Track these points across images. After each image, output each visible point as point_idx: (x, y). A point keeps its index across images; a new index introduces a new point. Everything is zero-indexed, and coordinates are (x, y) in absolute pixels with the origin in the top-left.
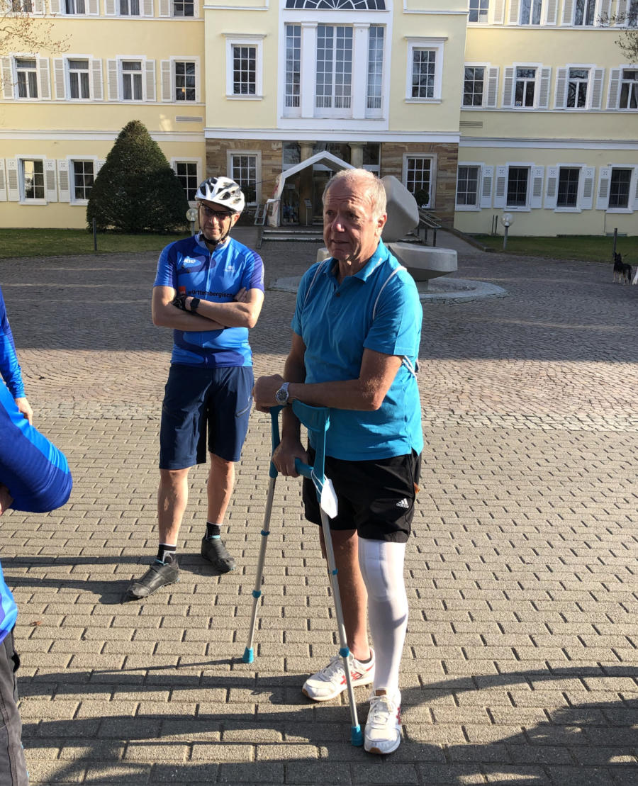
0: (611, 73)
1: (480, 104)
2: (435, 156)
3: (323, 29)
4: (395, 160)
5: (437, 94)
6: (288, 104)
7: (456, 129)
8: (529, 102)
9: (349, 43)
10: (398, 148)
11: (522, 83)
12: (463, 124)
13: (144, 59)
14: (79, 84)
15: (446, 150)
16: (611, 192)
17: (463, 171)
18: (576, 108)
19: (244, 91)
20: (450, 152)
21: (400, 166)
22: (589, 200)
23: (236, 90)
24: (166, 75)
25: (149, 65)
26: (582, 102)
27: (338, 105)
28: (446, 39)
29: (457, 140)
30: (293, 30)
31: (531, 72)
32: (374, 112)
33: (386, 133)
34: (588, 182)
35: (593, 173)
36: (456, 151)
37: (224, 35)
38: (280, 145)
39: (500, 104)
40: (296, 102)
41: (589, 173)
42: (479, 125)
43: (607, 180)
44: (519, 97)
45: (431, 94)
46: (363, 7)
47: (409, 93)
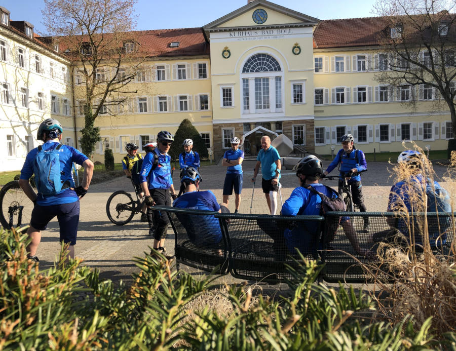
0: (375, 88)
1: (322, 103)
2: (305, 125)
3: (257, 79)
4: (289, 127)
5: (304, 101)
6: (245, 108)
7: (313, 114)
8: (343, 101)
9: (268, 84)
10: (290, 123)
11: (339, 94)
12: (315, 111)
13: (188, 95)
14: (163, 106)
15: (309, 122)
16: (381, 135)
17: (317, 130)
18: (362, 102)
19: (227, 105)
20: (311, 123)
21: (291, 129)
22: (372, 138)
23: (224, 105)
24: (196, 101)
25: (190, 97)
26: (364, 100)
27: (264, 108)
28: (306, 80)
29: (313, 118)
30: (246, 81)
31: (342, 90)
32: (279, 109)
33: (285, 117)
34: (370, 131)
36: (313, 122)
37: (219, 85)
38: (242, 125)
39: (330, 102)
40: (248, 108)
41: (371, 127)
42: (322, 111)
43: (378, 130)
44: (338, 100)
45: (301, 101)
46: (272, 70)
47: (292, 101)
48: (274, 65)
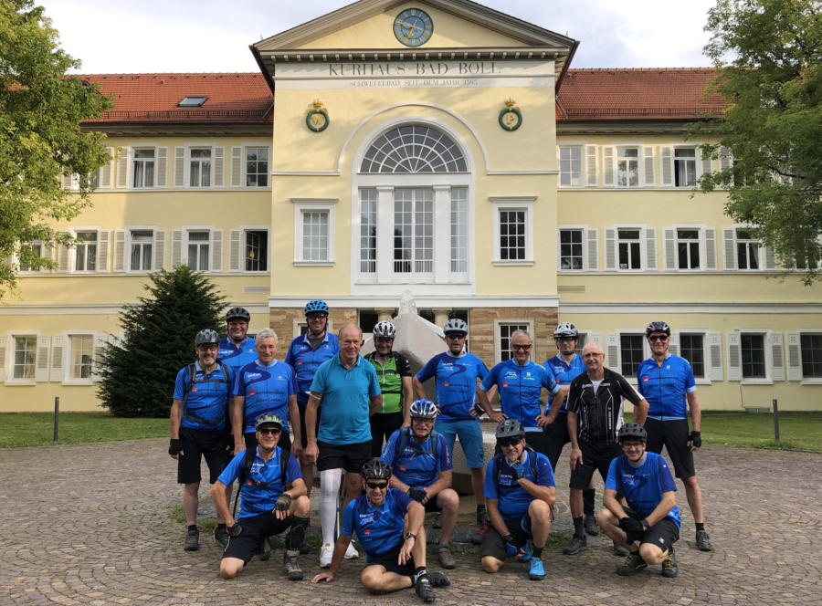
0: (723, 233)
1: (580, 267)
2: (532, 322)
3: (400, 193)
4: (486, 327)
5: (529, 256)
6: (363, 269)
7: (554, 292)
8: (636, 264)
9: (430, 206)
10: (489, 313)
11: (626, 245)
12: (560, 289)
13: (212, 229)
15: (544, 315)
18: (689, 270)
19: (315, 257)
20: (551, 316)
21: (491, 333)
22: (719, 370)
23: (306, 257)
24: (235, 245)
25: (218, 235)
26: (695, 263)
27: (419, 269)
28: (535, 199)
29: (555, 304)
30: (369, 194)
31: (635, 234)
32: (458, 277)
33: (474, 298)
34: (715, 350)
35: (719, 339)
36: (556, 316)
38: (355, 313)
39: (602, 266)
40: (373, 268)
41: (715, 339)
42: (581, 289)
43: (736, 347)
44: (623, 260)
45: (522, 255)
46: (443, 169)
47: (497, 256)
48: (447, 157)
